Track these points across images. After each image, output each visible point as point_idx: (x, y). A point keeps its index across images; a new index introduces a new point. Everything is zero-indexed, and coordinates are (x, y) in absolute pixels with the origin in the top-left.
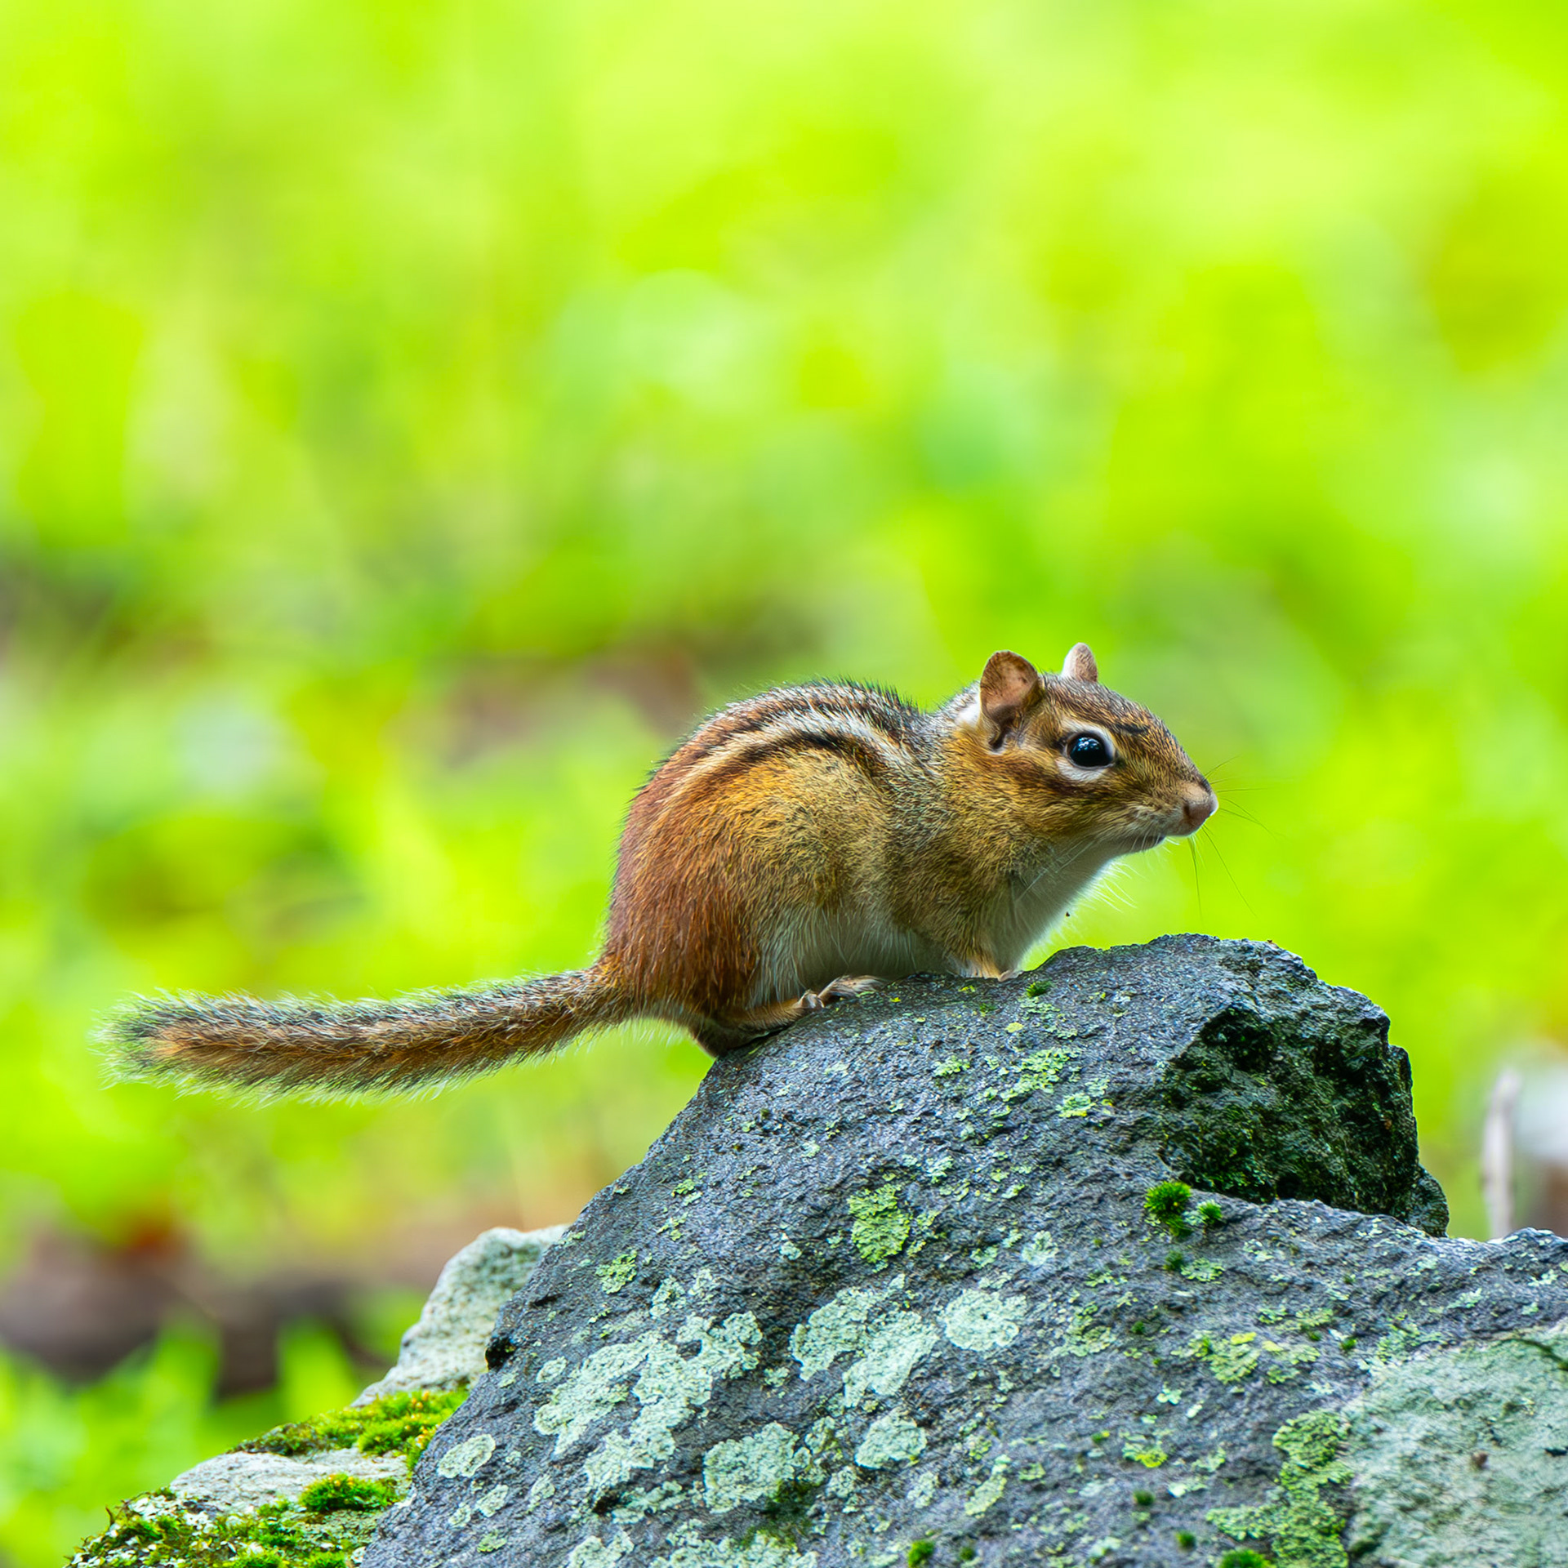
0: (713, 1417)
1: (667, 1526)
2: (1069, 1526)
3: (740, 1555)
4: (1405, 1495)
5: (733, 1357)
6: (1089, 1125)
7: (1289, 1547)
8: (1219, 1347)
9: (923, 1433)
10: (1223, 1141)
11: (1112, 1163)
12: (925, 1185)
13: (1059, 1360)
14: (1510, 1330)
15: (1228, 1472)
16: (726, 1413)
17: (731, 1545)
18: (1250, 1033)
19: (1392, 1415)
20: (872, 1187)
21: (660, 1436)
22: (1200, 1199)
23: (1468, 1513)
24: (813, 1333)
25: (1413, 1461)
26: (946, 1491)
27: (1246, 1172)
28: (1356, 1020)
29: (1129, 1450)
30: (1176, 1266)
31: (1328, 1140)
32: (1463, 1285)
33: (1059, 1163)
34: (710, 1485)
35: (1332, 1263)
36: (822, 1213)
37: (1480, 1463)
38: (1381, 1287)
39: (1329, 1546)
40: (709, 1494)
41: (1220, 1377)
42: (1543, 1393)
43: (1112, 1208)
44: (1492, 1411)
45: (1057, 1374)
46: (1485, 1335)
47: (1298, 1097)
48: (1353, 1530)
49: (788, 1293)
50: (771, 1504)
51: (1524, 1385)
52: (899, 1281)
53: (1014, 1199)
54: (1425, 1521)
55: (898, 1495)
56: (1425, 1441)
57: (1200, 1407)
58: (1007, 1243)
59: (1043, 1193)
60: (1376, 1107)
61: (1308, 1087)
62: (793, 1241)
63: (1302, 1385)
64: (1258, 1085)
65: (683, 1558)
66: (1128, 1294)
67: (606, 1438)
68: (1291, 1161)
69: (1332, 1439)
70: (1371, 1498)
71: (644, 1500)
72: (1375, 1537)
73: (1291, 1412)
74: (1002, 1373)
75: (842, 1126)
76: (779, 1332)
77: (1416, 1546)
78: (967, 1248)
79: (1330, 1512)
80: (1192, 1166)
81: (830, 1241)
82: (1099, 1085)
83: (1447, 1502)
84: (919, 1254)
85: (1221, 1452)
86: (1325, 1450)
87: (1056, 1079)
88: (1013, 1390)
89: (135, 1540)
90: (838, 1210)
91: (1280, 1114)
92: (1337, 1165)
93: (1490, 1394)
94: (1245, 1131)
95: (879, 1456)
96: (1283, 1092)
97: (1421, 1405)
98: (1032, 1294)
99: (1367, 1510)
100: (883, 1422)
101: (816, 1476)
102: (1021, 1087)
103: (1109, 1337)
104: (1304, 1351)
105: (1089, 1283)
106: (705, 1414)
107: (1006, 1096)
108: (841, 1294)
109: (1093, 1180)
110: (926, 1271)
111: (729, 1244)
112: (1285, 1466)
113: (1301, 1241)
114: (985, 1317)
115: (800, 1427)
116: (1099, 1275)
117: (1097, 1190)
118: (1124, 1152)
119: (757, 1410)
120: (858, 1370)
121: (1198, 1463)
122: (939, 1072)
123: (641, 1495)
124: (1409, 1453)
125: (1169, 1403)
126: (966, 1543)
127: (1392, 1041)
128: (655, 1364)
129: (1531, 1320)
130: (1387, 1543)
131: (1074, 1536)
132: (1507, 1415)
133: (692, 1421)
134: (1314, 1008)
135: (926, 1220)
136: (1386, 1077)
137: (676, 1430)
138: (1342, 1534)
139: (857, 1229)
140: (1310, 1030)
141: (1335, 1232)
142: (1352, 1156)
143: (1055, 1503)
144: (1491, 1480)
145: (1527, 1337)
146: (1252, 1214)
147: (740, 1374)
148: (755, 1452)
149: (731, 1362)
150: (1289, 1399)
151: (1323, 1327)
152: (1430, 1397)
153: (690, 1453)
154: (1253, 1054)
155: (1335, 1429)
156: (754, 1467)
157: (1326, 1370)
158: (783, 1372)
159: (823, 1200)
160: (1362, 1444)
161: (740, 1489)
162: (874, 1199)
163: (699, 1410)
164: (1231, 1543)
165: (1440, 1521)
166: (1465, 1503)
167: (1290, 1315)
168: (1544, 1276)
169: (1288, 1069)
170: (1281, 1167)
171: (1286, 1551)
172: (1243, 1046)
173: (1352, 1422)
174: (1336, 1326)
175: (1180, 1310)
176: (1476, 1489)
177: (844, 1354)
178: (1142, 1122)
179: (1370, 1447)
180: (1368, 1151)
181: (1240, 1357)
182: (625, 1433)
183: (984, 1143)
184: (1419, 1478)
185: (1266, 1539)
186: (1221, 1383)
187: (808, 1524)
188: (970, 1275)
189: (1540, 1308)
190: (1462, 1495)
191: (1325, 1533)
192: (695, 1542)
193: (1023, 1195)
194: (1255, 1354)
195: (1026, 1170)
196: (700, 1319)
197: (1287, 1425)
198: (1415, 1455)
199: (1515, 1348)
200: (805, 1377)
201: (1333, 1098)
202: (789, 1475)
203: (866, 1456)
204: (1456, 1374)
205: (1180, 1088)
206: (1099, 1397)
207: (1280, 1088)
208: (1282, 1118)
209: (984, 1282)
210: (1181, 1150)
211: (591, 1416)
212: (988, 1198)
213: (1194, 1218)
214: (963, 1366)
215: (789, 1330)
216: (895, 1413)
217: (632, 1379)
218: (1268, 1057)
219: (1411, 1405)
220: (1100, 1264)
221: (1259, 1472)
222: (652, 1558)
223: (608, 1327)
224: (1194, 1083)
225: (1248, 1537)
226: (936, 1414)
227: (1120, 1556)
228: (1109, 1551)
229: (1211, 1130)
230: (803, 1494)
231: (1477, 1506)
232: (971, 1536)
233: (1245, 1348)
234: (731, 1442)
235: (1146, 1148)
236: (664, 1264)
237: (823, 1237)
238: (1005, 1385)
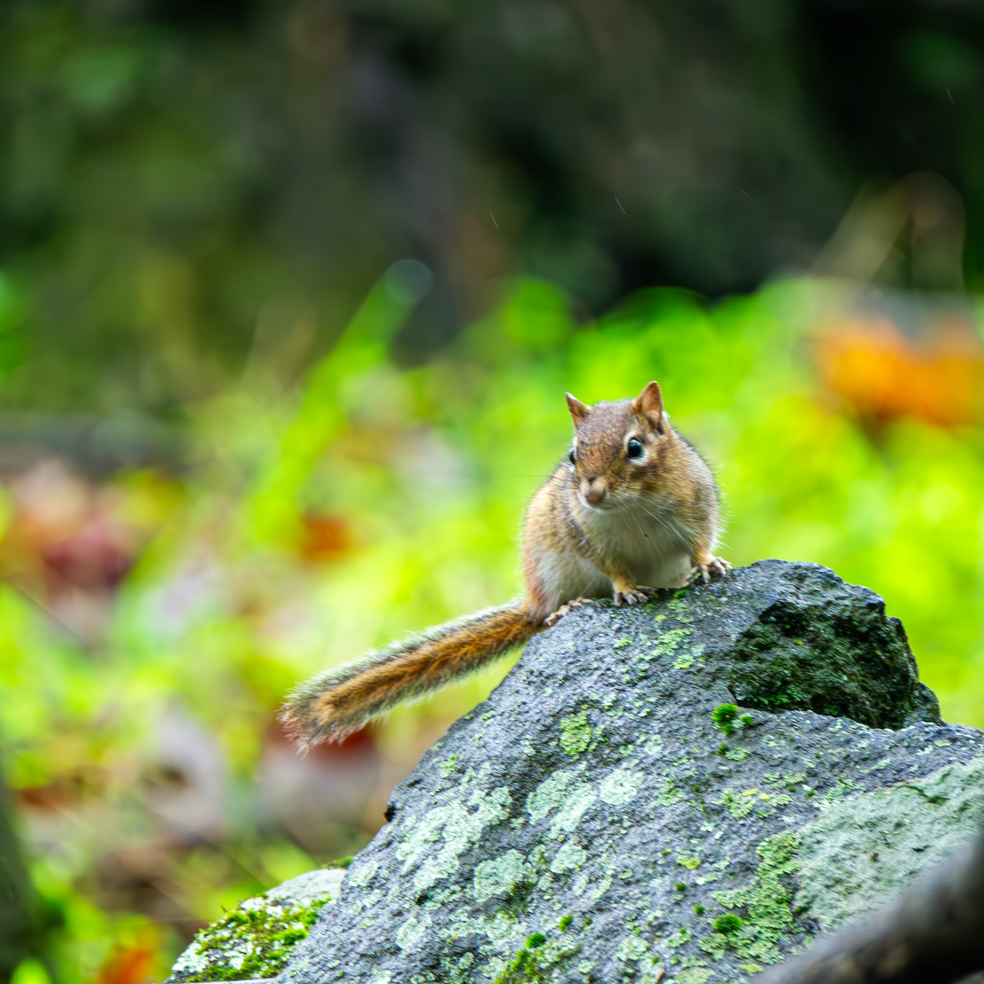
0: (481, 847)
1: (451, 911)
2: (640, 904)
3: (489, 925)
4: (828, 878)
5: (495, 813)
6: (689, 673)
7: (758, 911)
8: (736, 798)
9: (585, 852)
10: (772, 677)
11: (699, 694)
12: (602, 711)
13: (655, 809)
14: (903, 781)
15: (730, 870)
16: (488, 844)
17: (485, 920)
18: (791, 616)
19: (829, 833)
20: (575, 712)
21: (452, 860)
22: (743, 712)
23: (865, 886)
24: (538, 798)
25: (836, 859)
26: (591, 885)
27: (788, 694)
28: (864, 604)
29: (680, 859)
30: (724, 751)
31: (845, 673)
32: (881, 756)
33: (671, 695)
34: (477, 886)
35: (810, 746)
36: (548, 729)
37: (875, 858)
38: (836, 759)
39: (781, 909)
40: (476, 891)
41: (735, 815)
42: (917, 816)
43: (696, 720)
44: (886, 828)
45: (652, 817)
46: (889, 784)
47: (824, 650)
48: (796, 900)
49: (526, 775)
50: (509, 896)
51: (907, 812)
52: (583, 766)
53: (645, 717)
54: (839, 893)
55: (570, 889)
56: (845, 847)
57: (722, 833)
58: (638, 742)
59: (661, 712)
60: (879, 653)
61: (830, 644)
62: (531, 745)
63: (777, 818)
64: (797, 644)
65: (458, 929)
66: (694, 769)
67: (425, 862)
68: (819, 687)
69: (789, 848)
70: (808, 881)
71: (441, 896)
72: (808, 903)
73: (769, 833)
74: (625, 817)
75: (566, 678)
76: (521, 797)
77: (832, 907)
78: (617, 746)
79: (783, 890)
80: (752, 693)
81: (550, 744)
82: (699, 650)
83: (854, 881)
84: (594, 750)
85: (728, 858)
86: (785, 855)
87: (676, 647)
88: (631, 827)
89: (233, 924)
90: (556, 727)
91: (810, 660)
92: (852, 687)
93: (886, 818)
94: (786, 672)
95: (563, 866)
96: (815, 647)
97: (846, 826)
98: (646, 770)
99: (805, 888)
100: (565, 847)
101: (533, 879)
102: (655, 653)
103: (681, 795)
104: (785, 798)
105: (675, 764)
106: (477, 846)
107: (648, 658)
108: (554, 774)
109: (687, 704)
110: (598, 760)
111: (500, 748)
112: (761, 865)
113: (796, 735)
114: (621, 785)
115: (526, 851)
116: (680, 759)
117: (689, 710)
118: (708, 687)
119: (505, 841)
120: (558, 818)
121: (716, 865)
122: (616, 646)
123: (439, 894)
124: (833, 854)
125: (708, 832)
126: (588, 916)
127: (889, 614)
128: (454, 818)
129: (914, 775)
130: (815, 906)
131: (641, 909)
132: (895, 830)
133: (470, 850)
134: (837, 599)
135: (598, 731)
136: (884, 635)
137: (460, 856)
138: (789, 902)
139: (564, 737)
140: (833, 611)
141: (817, 729)
142: (864, 681)
143: (635, 891)
144: (881, 868)
145: (911, 785)
146: (770, 720)
147: (498, 822)
148: (501, 867)
149: (493, 816)
150: (769, 826)
151: (799, 783)
152: (852, 822)
153: (467, 868)
154: (793, 627)
155: (791, 843)
156: (501, 875)
157: (794, 808)
158: (521, 820)
159: (549, 721)
160: (808, 850)
161: (493, 888)
162: (576, 719)
163: (473, 843)
164: (724, 910)
165: (849, 892)
166: (864, 881)
167: (781, 778)
168: (926, 749)
169: (817, 634)
170: (812, 690)
171: (756, 914)
172: (786, 623)
173: (803, 838)
174: (806, 783)
175: (721, 777)
176: (871, 872)
177: (554, 808)
178: (720, 670)
179: (812, 852)
180: (875, 677)
181: (746, 803)
182: (436, 858)
183: (635, 685)
184: (838, 869)
185: (745, 907)
186: (734, 818)
187: (526, 906)
188: (619, 761)
189: (920, 767)
190: (862, 877)
191: (779, 902)
192: (466, 919)
193: (651, 715)
194: (754, 801)
195: (653, 700)
196: (480, 791)
197: (765, 841)
198: (837, 855)
199: (905, 791)
200: (532, 823)
201: (849, 650)
202: (519, 879)
203: (557, 867)
204: (870, 807)
205: (745, 649)
206: (670, 829)
207: (813, 646)
208: (812, 663)
209: (625, 765)
210: (744, 684)
211: (422, 849)
212: (631, 716)
213: (737, 724)
214: (607, 814)
215: (526, 796)
216: (571, 842)
217: (442, 828)
218: (804, 629)
219: (840, 826)
220: (682, 752)
221: (748, 869)
222: (441, 929)
223: (439, 797)
224: (755, 646)
225: (735, 906)
226: (590, 842)
227: (662, 921)
228: (656, 918)
229: (765, 671)
230: (527, 889)
231: (871, 882)
232: (591, 912)
233: (749, 798)
234: (489, 861)
235: (721, 685)
236: (468, 761)
237: (546, 743)
238: (627, 824)
